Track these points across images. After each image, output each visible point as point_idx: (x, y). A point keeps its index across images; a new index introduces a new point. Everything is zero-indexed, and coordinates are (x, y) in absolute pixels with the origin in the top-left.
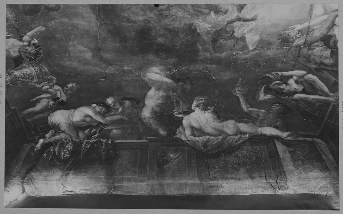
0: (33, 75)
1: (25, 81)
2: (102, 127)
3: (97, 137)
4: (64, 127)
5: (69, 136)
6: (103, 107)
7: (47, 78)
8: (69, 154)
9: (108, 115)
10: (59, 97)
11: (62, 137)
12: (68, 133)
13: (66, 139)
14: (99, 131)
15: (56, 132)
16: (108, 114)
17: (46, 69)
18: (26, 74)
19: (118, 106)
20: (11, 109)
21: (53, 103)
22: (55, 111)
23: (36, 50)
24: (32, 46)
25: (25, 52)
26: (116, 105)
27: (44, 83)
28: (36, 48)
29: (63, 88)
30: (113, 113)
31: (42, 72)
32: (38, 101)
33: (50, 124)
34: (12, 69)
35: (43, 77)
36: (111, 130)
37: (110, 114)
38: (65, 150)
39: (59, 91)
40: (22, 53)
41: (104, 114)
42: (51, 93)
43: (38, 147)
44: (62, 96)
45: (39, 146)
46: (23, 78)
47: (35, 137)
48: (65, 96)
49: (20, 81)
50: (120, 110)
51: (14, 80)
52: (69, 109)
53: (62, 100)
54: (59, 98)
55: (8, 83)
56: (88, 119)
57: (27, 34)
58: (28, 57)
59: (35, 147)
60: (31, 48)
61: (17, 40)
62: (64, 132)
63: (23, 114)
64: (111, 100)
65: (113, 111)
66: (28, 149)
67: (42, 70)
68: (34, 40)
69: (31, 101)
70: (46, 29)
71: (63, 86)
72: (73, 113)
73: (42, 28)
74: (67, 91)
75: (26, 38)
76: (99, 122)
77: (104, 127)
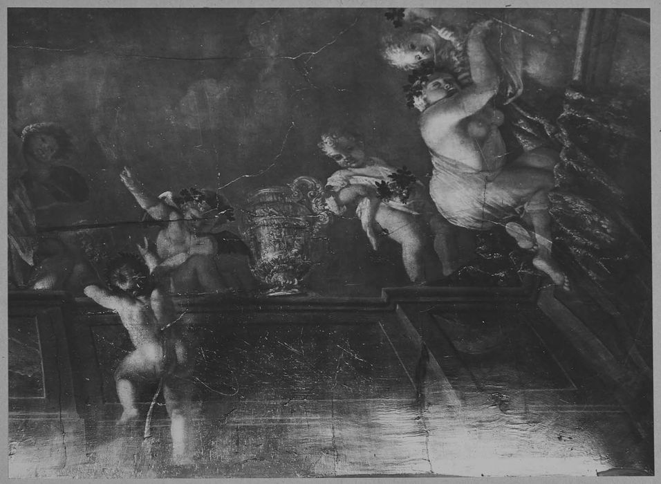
0: (283, 224)
1: (302, 245)
2: (514, 101)
3: (552, 123)
4: (500, 196)
5: (541, 193)
6: (427, 81)
7: (298, 196)
8: (602, 218)
9: (467, 74)
10: (376, 183)
11: (541, 211)
12: (526, 191)
13: (551, 205)
14: (527, 111)
15: (516, 219)
16: (460, 73)
17: (263, 191)
18: (280, 236)
19: (428, 39)
20: (385, 300)
21: (398, 199)
22: (433, 203)
23: (197, 201)
24: (182, 205)
25: (204, 224)
26: (423, 44)
27: (314, 206)
28: (190, 199)
29: (340, 168)
30: (455, 58)
31: (274, 202)
32: (380, 232)
33: (479, 225)
34: (253, 263)
35: (292, 204)
36: (526, 76)
37: (459, 65)
38: (590, 222)
39: (351, 177)
40: (206, 230)
41: (459, 82)
42: (357, 198)
43: (561, 279)
44: (371, 175)
45: (558, 275)
46: (290, 247)
47: (522, 274)
48: (372, 167)
49: (300, 256)
50: (446, 35)
51: (291, 267)
52: (432, 167)
53: (389, 176)
54: (380, 181)
55: (296, 283)
56: (477, 130)
57: (143, 206)
58: (221, 221)
59: (556, 286)
60: (191, 209)
61: (161, 232)
62: (520, 201)
63: (416, 280)
64: (399, 55)
65: (450, 57)
66: (558, 306)
67: (268, 200)
68: (164, 198)
69: (375, 248)
70: (129, 167)
71: (331, 166)
72: (446, 160)
73: (125, 175)
74: (351, 159)
75: (156, 212)
76: (488, 102)
77: (511, 95)
